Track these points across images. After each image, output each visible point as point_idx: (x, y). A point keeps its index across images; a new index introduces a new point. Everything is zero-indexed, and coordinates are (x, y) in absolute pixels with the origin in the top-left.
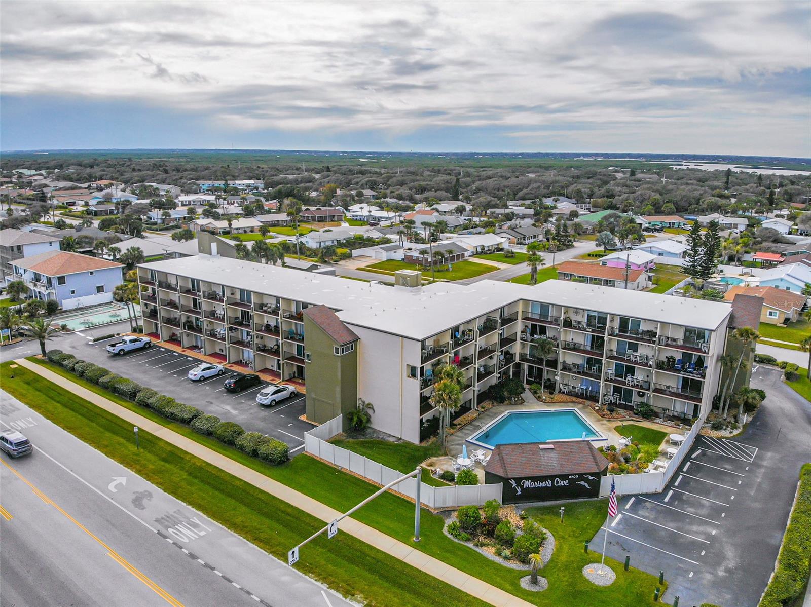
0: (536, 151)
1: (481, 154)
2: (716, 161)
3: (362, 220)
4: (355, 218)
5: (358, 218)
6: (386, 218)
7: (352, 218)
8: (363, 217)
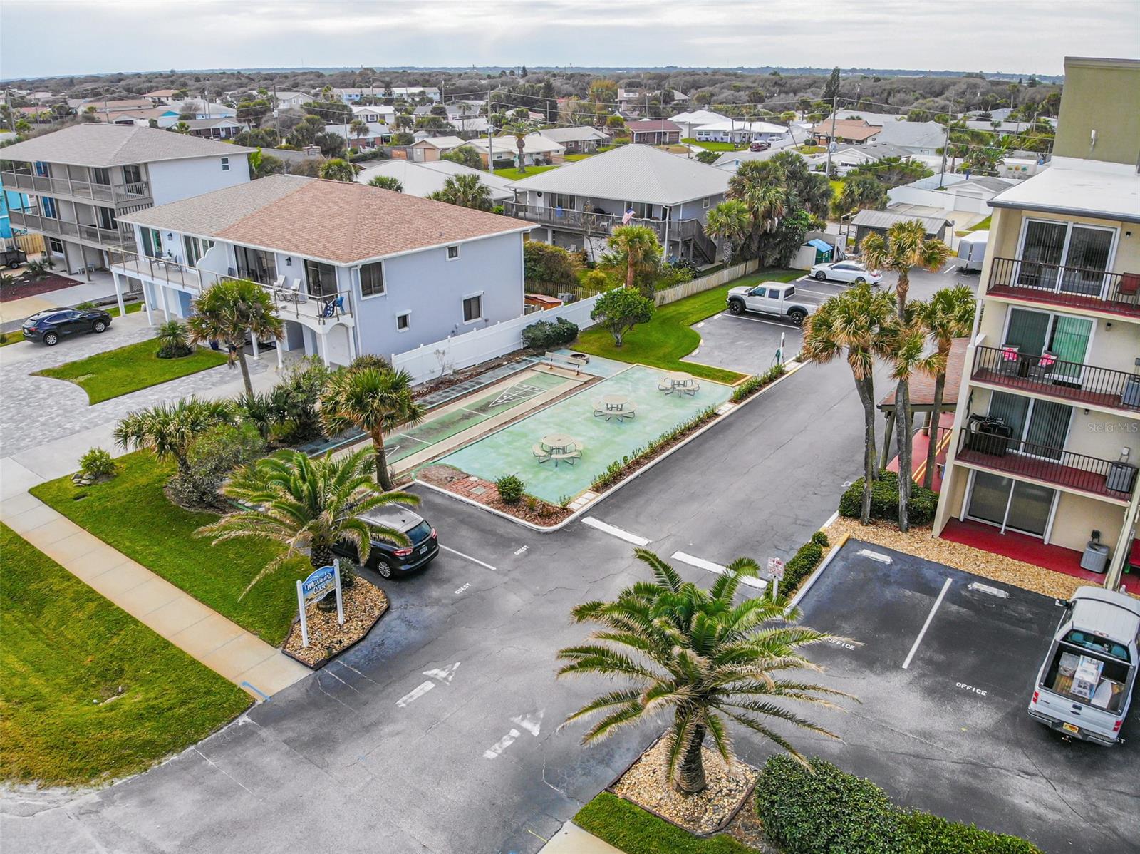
3: (719, 139)
4: (703, 138)
5: (711, 137)
6: (773, 135)
7: (697, 136)
8: (722, 135)
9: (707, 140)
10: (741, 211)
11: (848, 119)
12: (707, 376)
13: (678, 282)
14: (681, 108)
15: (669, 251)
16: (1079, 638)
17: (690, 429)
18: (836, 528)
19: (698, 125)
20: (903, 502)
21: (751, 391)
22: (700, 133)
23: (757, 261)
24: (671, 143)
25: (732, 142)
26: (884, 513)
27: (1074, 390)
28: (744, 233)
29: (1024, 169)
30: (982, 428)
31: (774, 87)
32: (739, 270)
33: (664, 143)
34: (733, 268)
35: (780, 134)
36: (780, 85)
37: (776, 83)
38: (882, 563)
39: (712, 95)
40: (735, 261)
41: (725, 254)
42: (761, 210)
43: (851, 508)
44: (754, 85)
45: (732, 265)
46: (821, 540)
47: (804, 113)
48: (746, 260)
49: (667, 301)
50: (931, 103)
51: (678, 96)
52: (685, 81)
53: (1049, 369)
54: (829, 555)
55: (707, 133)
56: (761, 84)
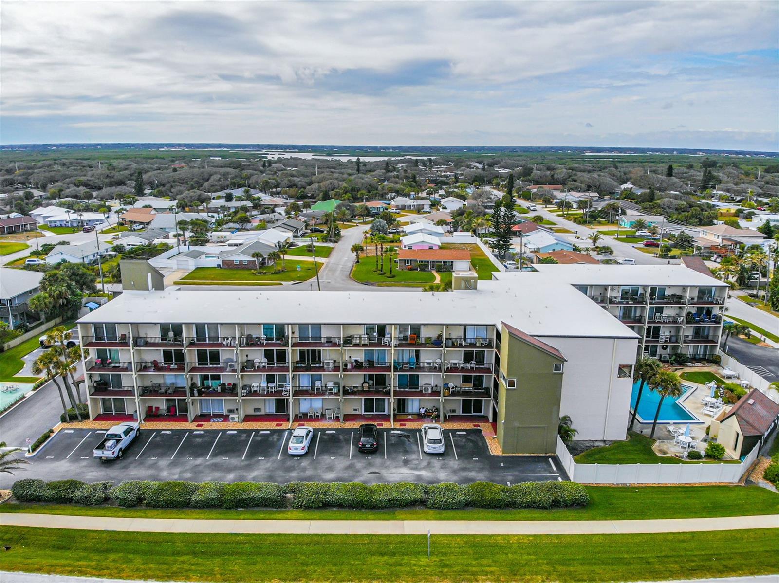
0: (117, 142)
1: (54, 145)
2: (288, 150)
3: (63, 225)
4: (53, 225)
5: (58, 224)
6: (97, 221)
7: (49, 224)
8: (65, 223)
9: (56, 226)
10: (45, 298)
11: (143, 207)
12: (21, 381)
13: (17, 337)
14: (38, 204)
15: (13, 319)
16: (109, 436)
17: (12, 405)
18: (58, 427)
19: (49, 217)
20: (78, 413)
21: (42, 384)
22: (50, 222)
23: (61, 317)
24: (32, 230)
25: (72, 227)
26: (73, 418)
27: (116, 368)
28: (48, 308)
29: (225, 237)
30: (97, 384)
31: (106, 178)
32: (51, 323)
33: (26, 231)
34: (48, 324)
35: (101, 220)
36: (110, 177)
37: (107, 176)
38: (71, 433)
39: (61, 190)
40: (48, 320)
41: (43, 317)
42: (56, 295)
43: (63, 420)
44: (92, 178)
45: (47, 322)
46: (52, 431)
47: (120, 201)
48: (54, 318)
49: (11, 346)
50: (192, 193)
51: (37, 193)
52: (45, 177)
53: (110, 363)
54: (53, 435)
55: (55, 222)
56: (97, 177)
